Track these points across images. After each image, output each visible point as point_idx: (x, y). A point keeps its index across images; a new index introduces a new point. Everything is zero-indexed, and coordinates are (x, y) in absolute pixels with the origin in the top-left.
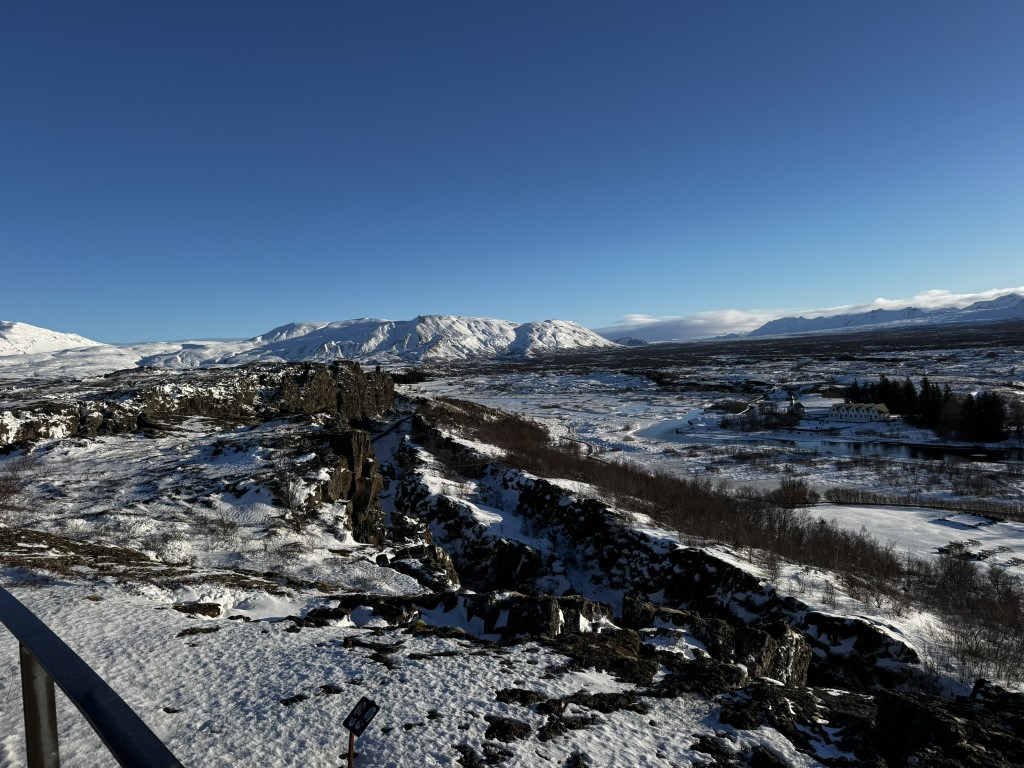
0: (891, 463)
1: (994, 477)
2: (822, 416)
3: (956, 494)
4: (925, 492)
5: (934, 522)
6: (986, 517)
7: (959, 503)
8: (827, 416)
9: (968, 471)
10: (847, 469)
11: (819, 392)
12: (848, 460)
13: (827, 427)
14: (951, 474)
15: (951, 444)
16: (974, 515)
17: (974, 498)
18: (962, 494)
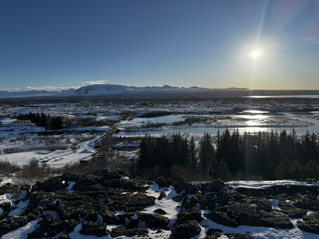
0: (29, 138)
1: (57, 139)
2: (9, 125)
3: (46, 145)
4: (37, 146)
5: (37, 154)
6: (52, 150)
7: (45, 147)
8: (11, 125)
9: (51, 138)
10: (14, 142)
11: (10, 117)
12: (15, 139)
13: (10, 129)
14: (46, 139)
15: (48, 131)
16: (49, 150)
17: (51, 145)
18: (48, 145)
